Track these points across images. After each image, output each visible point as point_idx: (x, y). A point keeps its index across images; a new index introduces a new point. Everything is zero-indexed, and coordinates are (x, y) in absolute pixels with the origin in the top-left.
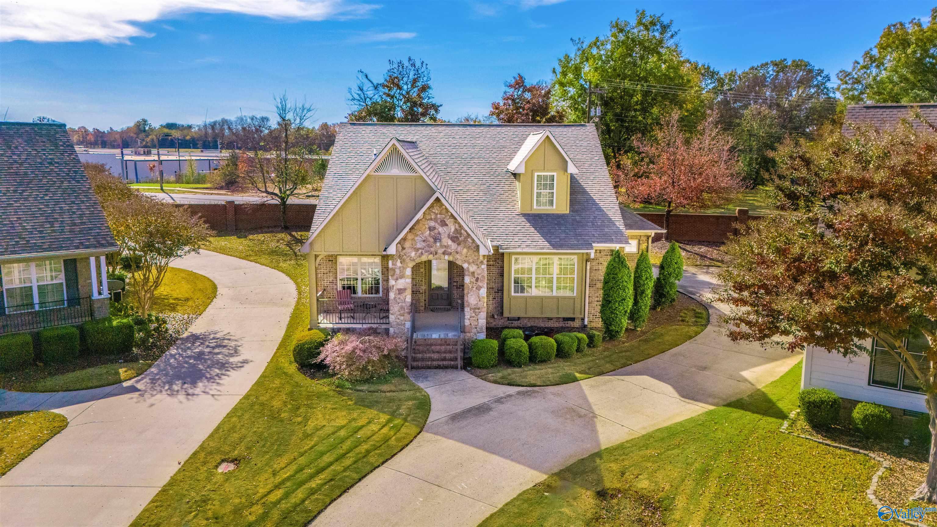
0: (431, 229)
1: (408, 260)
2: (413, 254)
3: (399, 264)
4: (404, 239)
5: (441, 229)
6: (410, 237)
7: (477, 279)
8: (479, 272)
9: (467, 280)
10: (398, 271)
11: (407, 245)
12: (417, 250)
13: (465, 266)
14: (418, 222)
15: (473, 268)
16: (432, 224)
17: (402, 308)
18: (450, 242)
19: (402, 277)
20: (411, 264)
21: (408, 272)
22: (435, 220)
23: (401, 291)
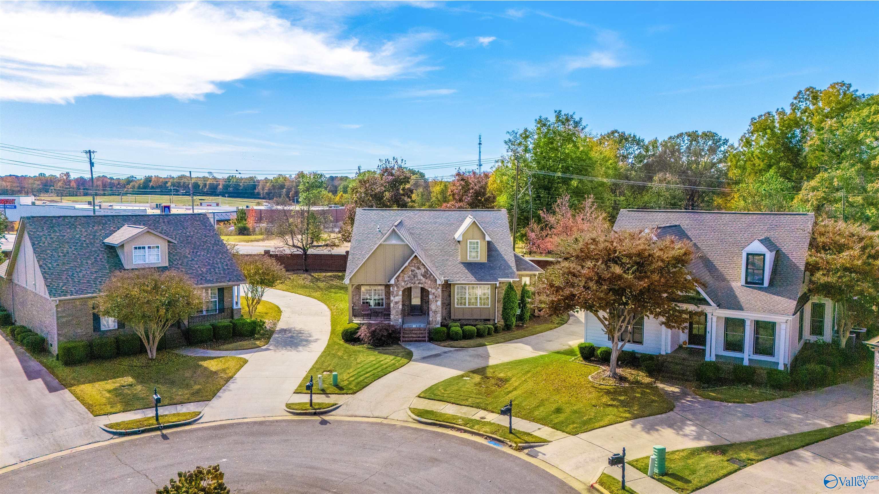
0: (412, 271)
1: (400, 287)
2: (403, 284)
3: (396, 289)
4: (399, 276)
5: (417, 271)
6: (402, 275)
7: (436, 297)
8: (436, 293)
9: (431, 297)
10: (395, 293)
11: (400, 279)
12: (405, 282)
13: (430, 290)
14: (405, 268)
15: (433, 291)
16: (413, 268)
17: (397, 311)
18: (422, 278)
19: (397, 295)
20: (402, 289)
21: (400, 293)
22: (415, 266)
23: (396, 303)
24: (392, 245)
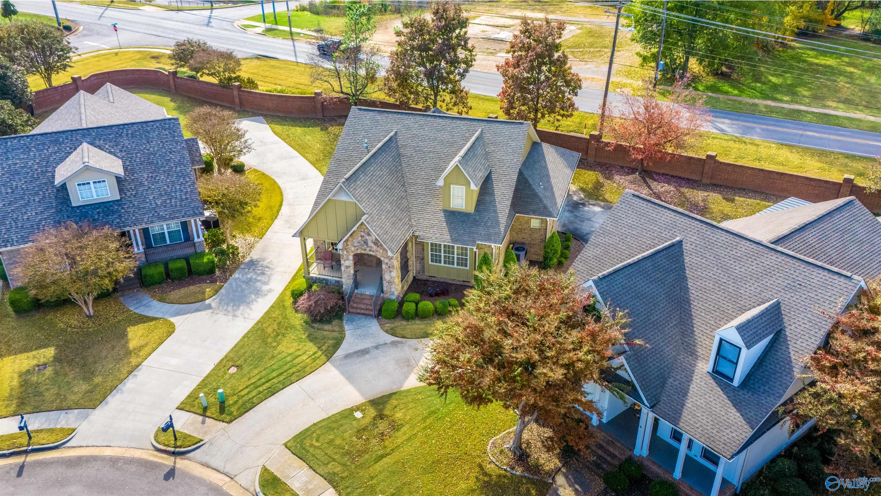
0: (362, 237)
1: (350, 251)
2: (353, 249)
3: (345, 253)
4: (347, 240)
5: (367, 237)
6: (350, 239)
7: (389, 267)
8: (390, 263)
9: (384, 266)
10: (345, 256)
11: (349, 243)
12: (355, 247)
13: (382, 259)
14: (354, 232)
15: (387, 260)
16: (362, 234)
17: (348, 276)
18: (373, 245)
19: (348, 260)
20: (352, 254)
21: (351, 257)
22: (364, 232)
23: (347, 267)
24: (342, 201)
